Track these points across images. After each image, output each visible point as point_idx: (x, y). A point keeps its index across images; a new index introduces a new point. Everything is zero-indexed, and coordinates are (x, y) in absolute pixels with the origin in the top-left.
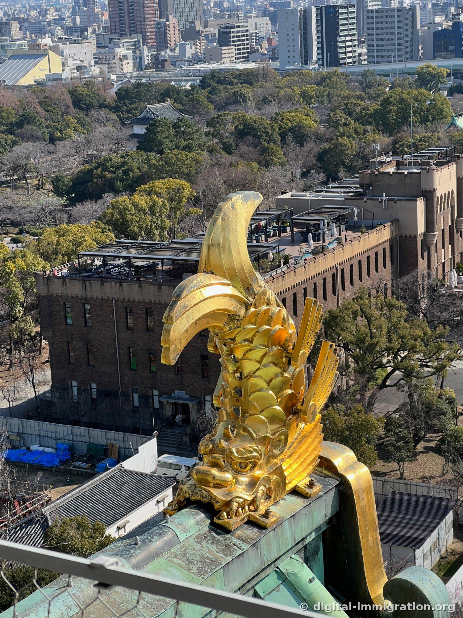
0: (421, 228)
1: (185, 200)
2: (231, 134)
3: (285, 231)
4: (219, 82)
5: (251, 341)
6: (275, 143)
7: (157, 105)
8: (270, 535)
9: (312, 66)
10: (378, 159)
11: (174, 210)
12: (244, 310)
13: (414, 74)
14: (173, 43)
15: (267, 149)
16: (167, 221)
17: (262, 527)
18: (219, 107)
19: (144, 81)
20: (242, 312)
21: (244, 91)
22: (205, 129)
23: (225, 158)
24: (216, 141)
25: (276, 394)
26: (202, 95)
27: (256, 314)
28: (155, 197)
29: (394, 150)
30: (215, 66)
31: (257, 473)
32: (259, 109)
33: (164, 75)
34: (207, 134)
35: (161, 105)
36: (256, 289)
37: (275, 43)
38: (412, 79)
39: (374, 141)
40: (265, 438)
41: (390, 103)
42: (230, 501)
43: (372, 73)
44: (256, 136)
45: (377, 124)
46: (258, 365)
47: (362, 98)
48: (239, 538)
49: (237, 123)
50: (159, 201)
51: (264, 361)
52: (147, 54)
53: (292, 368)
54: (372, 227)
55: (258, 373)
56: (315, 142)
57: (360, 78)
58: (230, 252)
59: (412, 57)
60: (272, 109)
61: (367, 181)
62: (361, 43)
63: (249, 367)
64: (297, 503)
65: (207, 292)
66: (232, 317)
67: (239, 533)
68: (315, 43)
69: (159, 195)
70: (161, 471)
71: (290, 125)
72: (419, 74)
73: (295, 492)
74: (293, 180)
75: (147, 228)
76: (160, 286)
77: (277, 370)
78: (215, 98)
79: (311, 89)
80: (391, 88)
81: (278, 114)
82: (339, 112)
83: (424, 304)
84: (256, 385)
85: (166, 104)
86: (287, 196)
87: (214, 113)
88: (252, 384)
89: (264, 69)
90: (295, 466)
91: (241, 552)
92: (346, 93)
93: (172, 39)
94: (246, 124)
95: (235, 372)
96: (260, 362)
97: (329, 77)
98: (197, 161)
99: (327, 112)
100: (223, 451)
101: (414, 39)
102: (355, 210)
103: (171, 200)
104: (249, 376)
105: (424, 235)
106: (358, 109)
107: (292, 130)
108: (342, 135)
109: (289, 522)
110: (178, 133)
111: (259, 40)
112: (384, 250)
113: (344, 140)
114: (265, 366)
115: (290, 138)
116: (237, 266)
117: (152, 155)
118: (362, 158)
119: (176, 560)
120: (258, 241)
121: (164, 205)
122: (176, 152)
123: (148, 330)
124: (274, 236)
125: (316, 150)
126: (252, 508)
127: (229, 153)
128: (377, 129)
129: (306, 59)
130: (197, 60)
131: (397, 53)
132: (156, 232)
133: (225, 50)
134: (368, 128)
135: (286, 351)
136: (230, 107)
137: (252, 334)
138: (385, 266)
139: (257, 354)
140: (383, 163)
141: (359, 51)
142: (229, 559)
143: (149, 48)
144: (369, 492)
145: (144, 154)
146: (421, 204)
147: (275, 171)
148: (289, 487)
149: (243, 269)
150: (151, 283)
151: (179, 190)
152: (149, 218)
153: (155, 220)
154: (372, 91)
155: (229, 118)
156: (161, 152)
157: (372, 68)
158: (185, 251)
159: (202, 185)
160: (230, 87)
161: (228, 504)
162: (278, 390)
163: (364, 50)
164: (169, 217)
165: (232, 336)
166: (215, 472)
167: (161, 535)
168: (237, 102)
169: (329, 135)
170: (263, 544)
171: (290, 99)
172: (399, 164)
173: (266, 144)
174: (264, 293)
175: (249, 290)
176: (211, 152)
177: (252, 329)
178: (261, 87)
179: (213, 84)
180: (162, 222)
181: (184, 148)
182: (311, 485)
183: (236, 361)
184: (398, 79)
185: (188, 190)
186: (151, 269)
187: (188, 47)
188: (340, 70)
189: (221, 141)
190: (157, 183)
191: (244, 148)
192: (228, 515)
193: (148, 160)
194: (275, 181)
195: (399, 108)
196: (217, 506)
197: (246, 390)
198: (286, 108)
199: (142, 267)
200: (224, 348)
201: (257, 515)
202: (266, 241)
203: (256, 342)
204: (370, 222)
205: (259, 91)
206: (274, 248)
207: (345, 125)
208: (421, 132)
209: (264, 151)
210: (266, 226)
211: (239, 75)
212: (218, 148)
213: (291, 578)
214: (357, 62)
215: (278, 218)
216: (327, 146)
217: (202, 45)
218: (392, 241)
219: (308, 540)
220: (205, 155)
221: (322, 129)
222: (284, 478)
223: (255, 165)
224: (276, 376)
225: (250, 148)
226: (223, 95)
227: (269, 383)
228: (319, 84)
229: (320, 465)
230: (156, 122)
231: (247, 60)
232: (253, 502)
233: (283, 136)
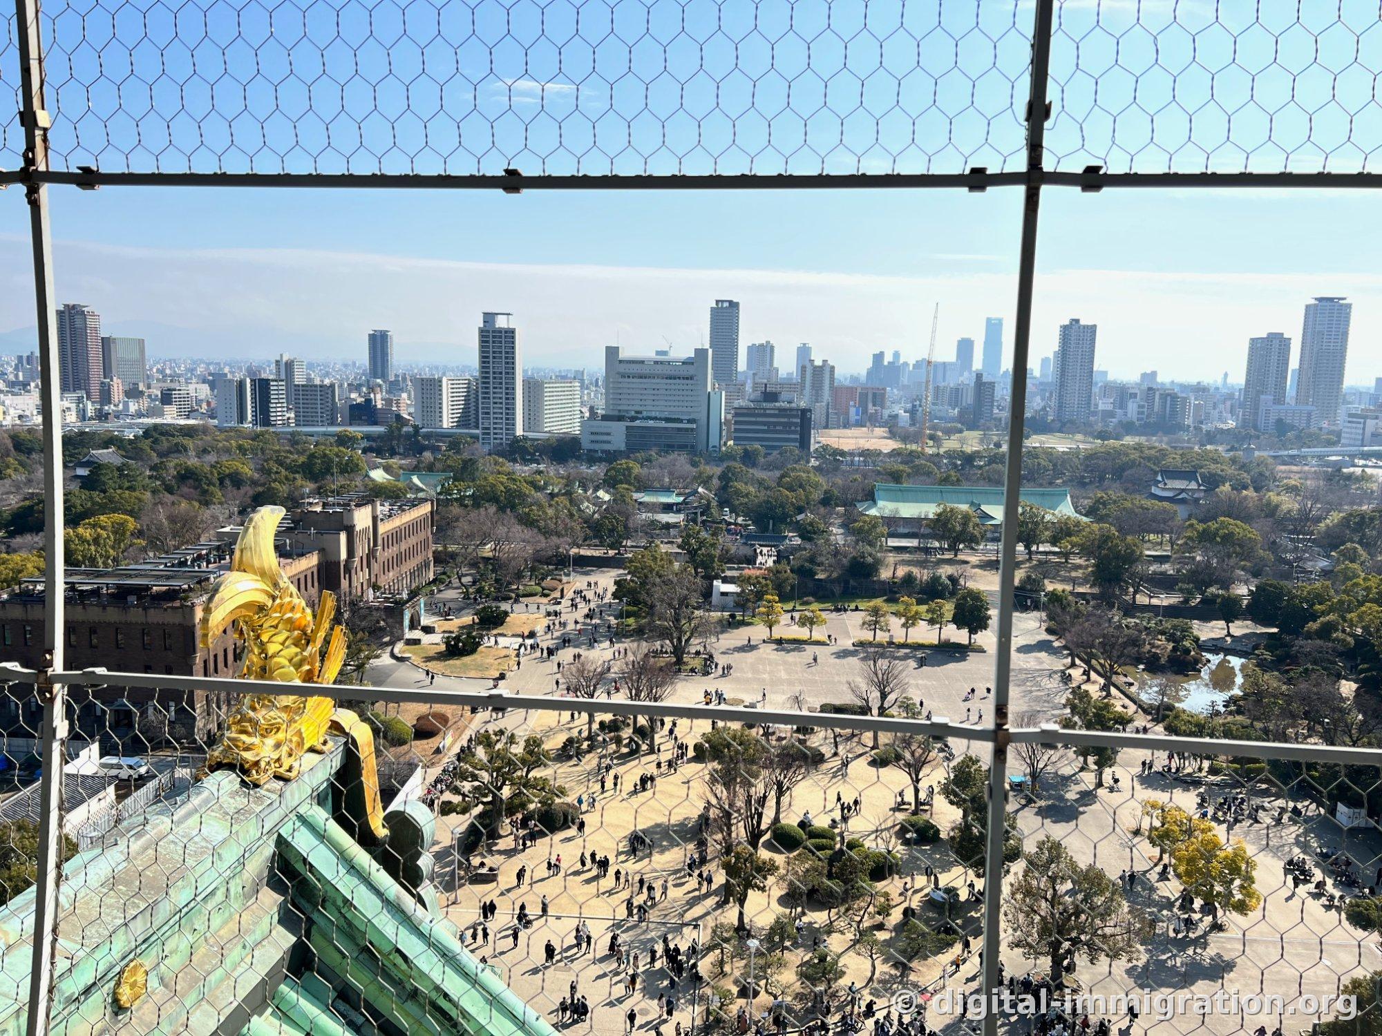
0: (344, 555)
1: (128, 533)
2: (173, 477)
3: (225, 559)
4: (162, 434)
5: (276, 627)
6: (214, 486)
7: (100, 451)
8: (293, 785)
9: (247, 425)
10: (307, 500)
11: (118, 542)
12: (271, 601)
13: (334, 436)
14: (116, 400)
15: (207, 491)
16: (111, 551)
17: (286, 780)
18: (160, 455)
19: (87, 430)
20: (270, 603)
21: (185, 442)
22: (148, 473)
23: (168, 498)
24: (158, 483)
25: (297, 670)
26: (146, 445)
27: (281, 606)
28: (99, 530)
29: (319, 493)
30: (158, 421)
31: (281, 735)
32: (199, 458)
33: (108, 426)
34: (150, 477)
35: (105, 451)
36: (282, 585)
37: (213, 405)
38: (332, 440)
39: (302, 486)
40: (286, 707)
41: (316, 457)
42: (258, 761)
43: (299, 433)
44: (197, 480)
45: (304, 473)
46: (281, 647)
47: (291, 453)
48: (268, 790)
49: (179, 469)
50: (104, 534)
51: (287, 644)
52: (90, 409)
53: (309, 648)
54: (302, 555)
55: (281, 653)
56: (250, 486)
57: (289, 436)
58: (261, 556)
59: (333, 423)
60: (211, 458)
61: (298, 518)
62: (289, 409)
63: (272, 648)
64: (315, 758)
65: (241, 587)
66: (261, 608)
67: (266, 786)
68: (249, 407)
69: (103, 528)
70: (102, 773)
71: (227, 471)
72: (338, 436)
73: (312, 750)
74: (231, 517)
75: (91, 557)
76: (104, 608)
77: (298, 650)
78: (158, 447)
79: (246, 443)
80: (315, 446)
81: (217, 463)
82: (271, 463)
83: (346, 616)
84: (279, 663)
85: (110, 450)
86: (227, 529)
87: (155, 459)
88: (276, 663)
89: (203, 425)
90: (311, 728)
91: (270, 801)
92: (278, 448)
93: (116, 397)
94: (187, 469)
95: (260, 654)
96: (283, 644)
97: (262, 434)
98: (140, 500)
99: (261, 462)
100: (250, 720)
101: (334, 410)
102: (288, 541)
103: (115, 533)
104: (273, 656)
105: (346, 561)
106: (288, 461)
107: (230, 475)
108: (275, 481)
109: (309, 775)
110: (121, 476)
111: (199, 402)
112: (313, 573)
113: (276, 485)
114: (287, 647)
115: (227, 482)
116: (266, 566)
117: (95, 494)
118: (292, 500)
119: (213, 814)
120: (199, 567)
121: (109, 537)
122: (119, 491)
123: (92, 646)
124: (215, 562)
125: (251, 493)
126: (277, 765)
127: (171, 493)
128: (305, 477)
129: (242, 418)
130: (140, 415)
131: (319, 419)
132: (100, 561)
133: (167, 408)
134: (297, 476)
135: (305, 634)
136: (172, 455)
137: (276, 622)
138: (313, 586)
139: (281, 638)
140: (311, 504)
141: (288, 415)
142: (261, 808)
143: (93, 402)
144: (370, 746)
145: (87, 492)
146: (343, 537)
147: (216, 509)
148: (307, 746)
149: (271, 568)
150: (96, 605)
151: (123, 524)
152: (93, 548)
153: (99, 549)
154: (299, 447)
155: (172, 464)
156: (104, 492)
157: (299, 429)
158: (130, 576)
159: (145, 520)
160: (171, 438)
161: (257, 763)
162: (298, 666)
163: (292, 415)
164: (113, 548)
165: (260, 623)
166: (244, 737)
167: (198, 794)
168: (179, 451)
169: (262, 480)
170: (287, 794)
171: (228, 451)
172: (325, 505)
173: (206, 487)
174: (287, 588)
175: (276, 585)
176: (154, 492)
177: (276, 618)
178: (201, 439)
179: (156, 435)
180: (106, 551)
181: (128, 489)
182: (325, 743)
183: (262, 643)
184: (322, 439)
185: (131, 524)
186: (96, 592)
187: (131, 404)
188: (272, 429)
189: (164, 483)
190: (102, 518)
191: (185, 490)
192: (257, 772)
193: (91, 498)
194: (214, 517)
195: (322, 462)
196: (247, 766)
197: (270, 669)
198: (224, 458)
199: (87, 591)
200: (252, 634)
201: (281, 770)
202: (207, 567)
203: (280, 626)
204: (300, 551)
205: (199, 442)
206: (215, 573)
207: (277, 473)
208: (341, 480)
209: (205, 492)
210: (207, 554)
211: (181, 429)
212: (161, 489)
213: (310, 820)
214: (286, 423)
215: (218, 548)
216: (260, 489)
217: (145, 403)
218: (319, 566)
219: (321, 788)
220: (148, 495)
221: (256, 476)
222: (302, 739)
223: (196, 504)
224: (296, 654)
225: (192, 490)
226: (165, 444)
227: (290, 661)
228: (253, 439)
229: (330, 728)
230: (100, 465)
231: (188, 417)
232: (278, 760)
233: (221, 481)
